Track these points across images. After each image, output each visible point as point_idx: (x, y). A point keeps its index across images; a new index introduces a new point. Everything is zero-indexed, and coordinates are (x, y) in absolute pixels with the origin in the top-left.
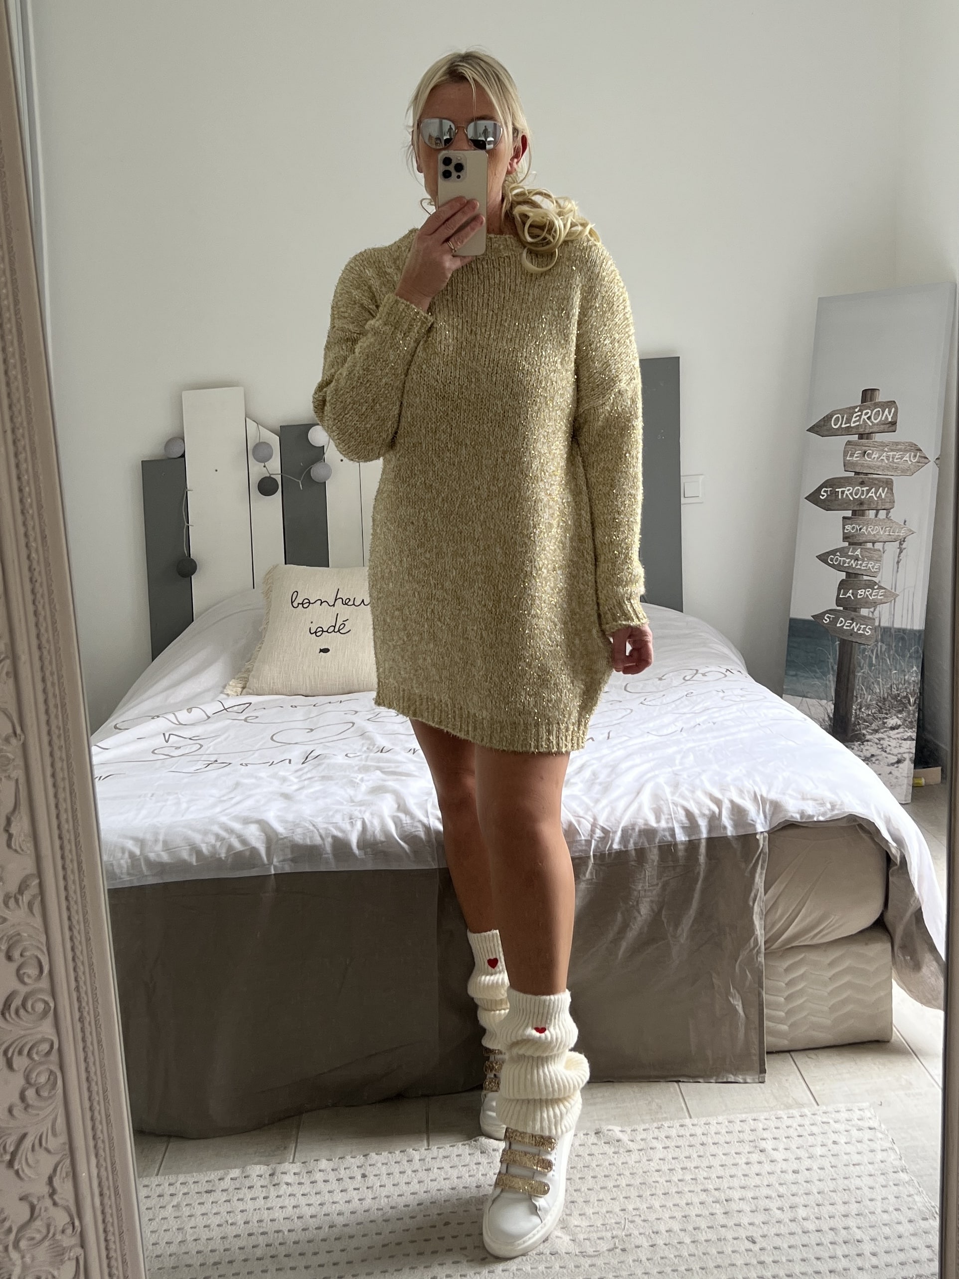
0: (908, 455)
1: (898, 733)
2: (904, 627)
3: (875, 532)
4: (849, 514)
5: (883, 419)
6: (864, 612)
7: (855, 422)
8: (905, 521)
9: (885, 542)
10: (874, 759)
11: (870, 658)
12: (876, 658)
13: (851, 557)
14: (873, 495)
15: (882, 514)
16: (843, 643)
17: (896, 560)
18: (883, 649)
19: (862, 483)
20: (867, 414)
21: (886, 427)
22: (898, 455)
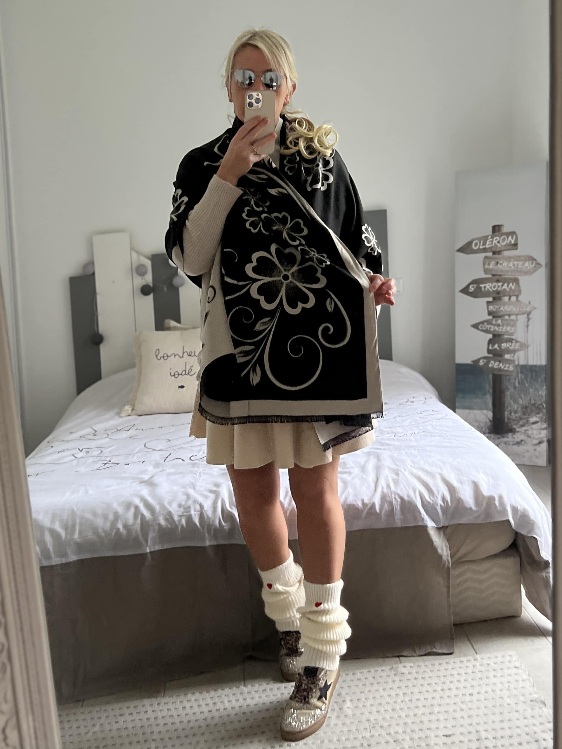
0: (527, 263)
1: (538, 426)
2: (535, 364)
3: (509, 309)
4: (491, 299)
5: (508, 242)
6: (507, 356)
8: (529, 302)
9: (517, 315)
11: (514, 384)
13: (495, 325)
14: (506, 287)
15: (513, 299)
16: (495, 376)
17: (526, 324)
19: (498, 281)
20: (496, 240)
21: (511, 247)
22: (520, 263)
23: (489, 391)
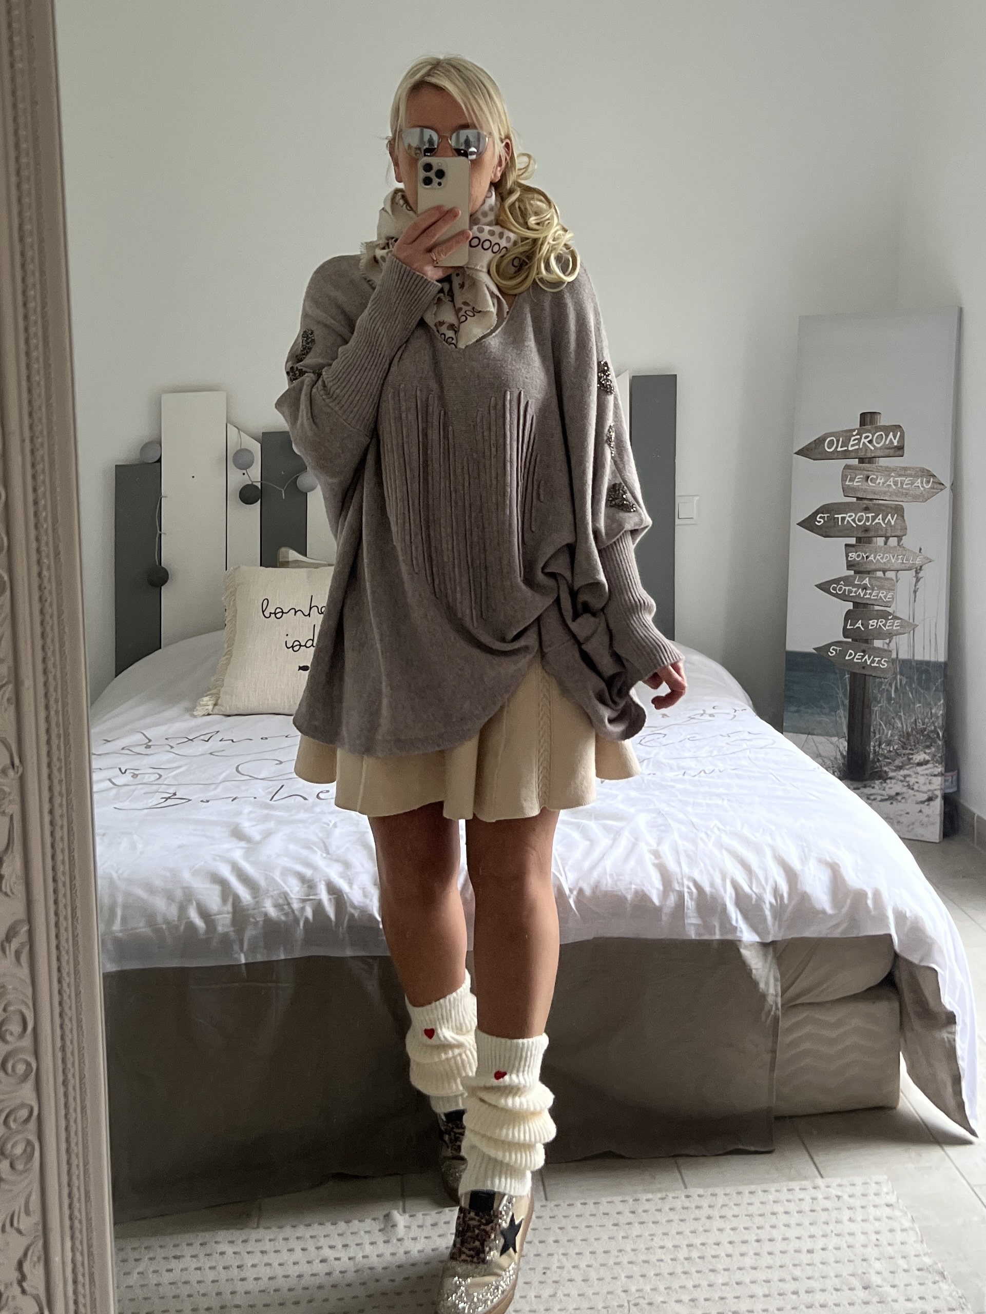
0: (919, 481)
1: (926, 769)
2: (927, 658)
3: (884, 560)
4: (852, 541)
5: (887, 442)
6: (878, 643)
7: (853, 446)
8: (920, 549)
9: (898, 571)
10: (899, 798)
11: (889, 692)
12: (895, 692)
13: (858, 586)
14: (881, 521)
15: (893, 541)
16: (854, 676)
17: (912, 590)
18: (904, 682)
19: (867, 509)
20: (866, 437)
21: (892, 452)
22: (907, 480)
23: (843, 702)
